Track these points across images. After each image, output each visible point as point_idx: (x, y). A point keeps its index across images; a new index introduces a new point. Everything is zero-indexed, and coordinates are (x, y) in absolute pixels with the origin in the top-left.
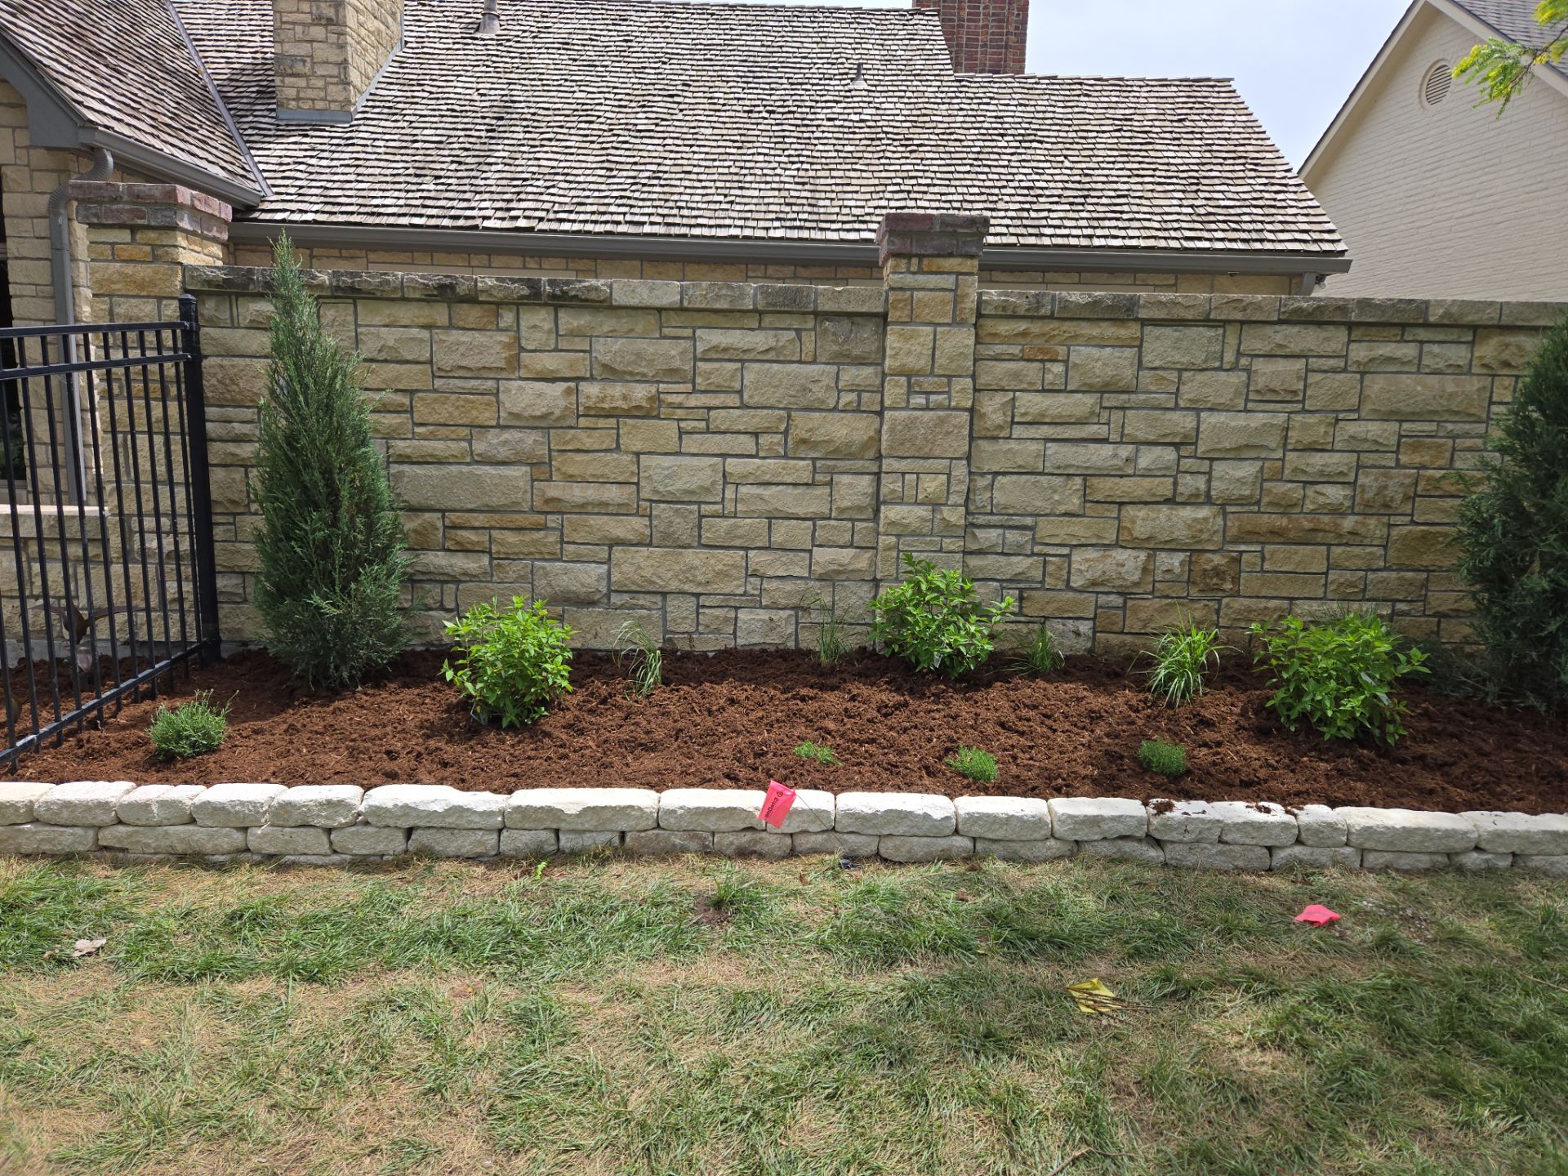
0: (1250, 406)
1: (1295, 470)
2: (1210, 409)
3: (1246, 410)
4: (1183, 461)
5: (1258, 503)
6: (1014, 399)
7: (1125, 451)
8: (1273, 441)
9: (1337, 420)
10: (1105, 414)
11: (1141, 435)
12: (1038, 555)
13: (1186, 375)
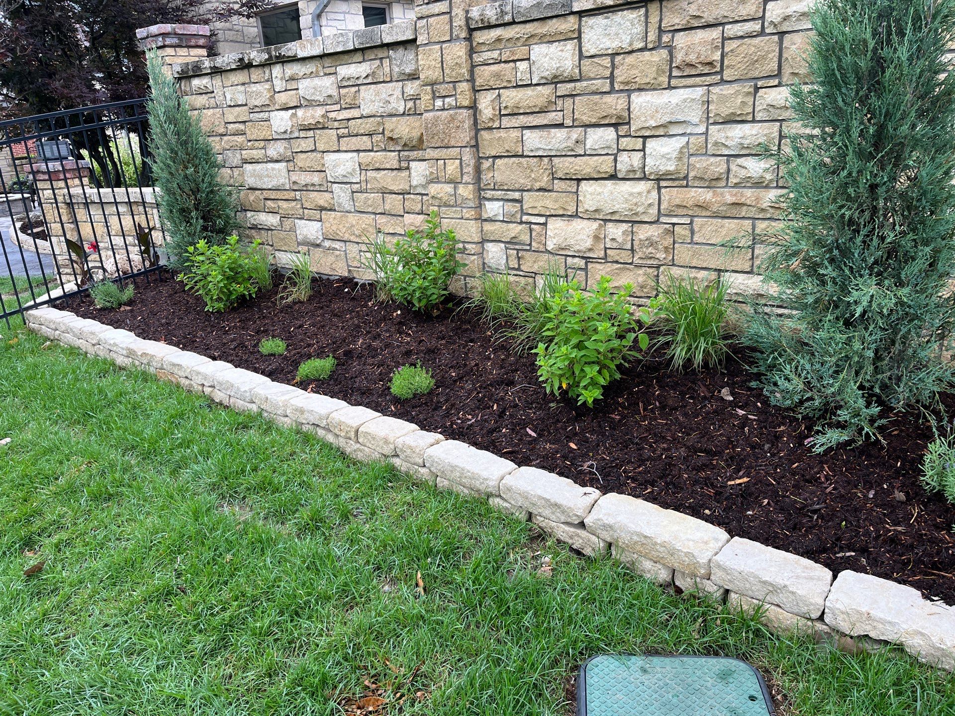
0: (674, 82)
1: (716, 144)
2: (640, 90)
3: (670, 87)
4: (622, 140)
5: (686, 178)
6: (499, 95)
7: (576, 134)
8: (695, 115)
9: (757, 89)
10: (560, 102)
11: (585, 119)
12: (526, 223)
13: (618, 59)
